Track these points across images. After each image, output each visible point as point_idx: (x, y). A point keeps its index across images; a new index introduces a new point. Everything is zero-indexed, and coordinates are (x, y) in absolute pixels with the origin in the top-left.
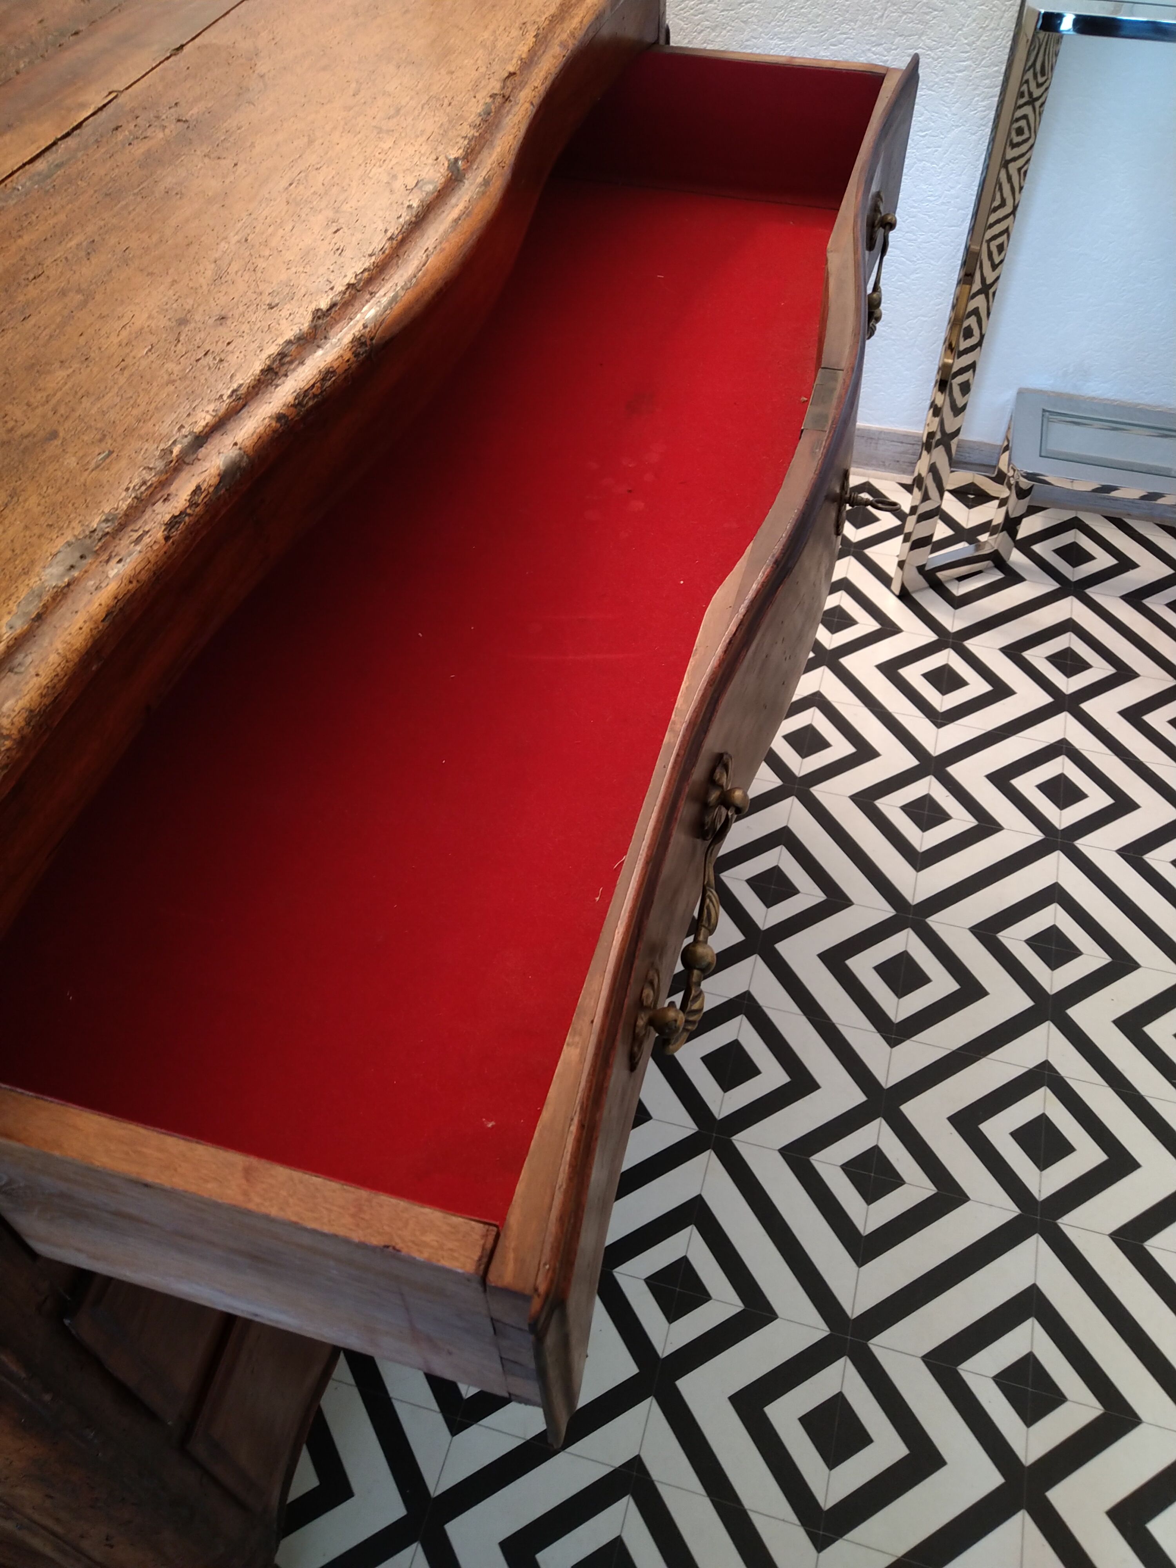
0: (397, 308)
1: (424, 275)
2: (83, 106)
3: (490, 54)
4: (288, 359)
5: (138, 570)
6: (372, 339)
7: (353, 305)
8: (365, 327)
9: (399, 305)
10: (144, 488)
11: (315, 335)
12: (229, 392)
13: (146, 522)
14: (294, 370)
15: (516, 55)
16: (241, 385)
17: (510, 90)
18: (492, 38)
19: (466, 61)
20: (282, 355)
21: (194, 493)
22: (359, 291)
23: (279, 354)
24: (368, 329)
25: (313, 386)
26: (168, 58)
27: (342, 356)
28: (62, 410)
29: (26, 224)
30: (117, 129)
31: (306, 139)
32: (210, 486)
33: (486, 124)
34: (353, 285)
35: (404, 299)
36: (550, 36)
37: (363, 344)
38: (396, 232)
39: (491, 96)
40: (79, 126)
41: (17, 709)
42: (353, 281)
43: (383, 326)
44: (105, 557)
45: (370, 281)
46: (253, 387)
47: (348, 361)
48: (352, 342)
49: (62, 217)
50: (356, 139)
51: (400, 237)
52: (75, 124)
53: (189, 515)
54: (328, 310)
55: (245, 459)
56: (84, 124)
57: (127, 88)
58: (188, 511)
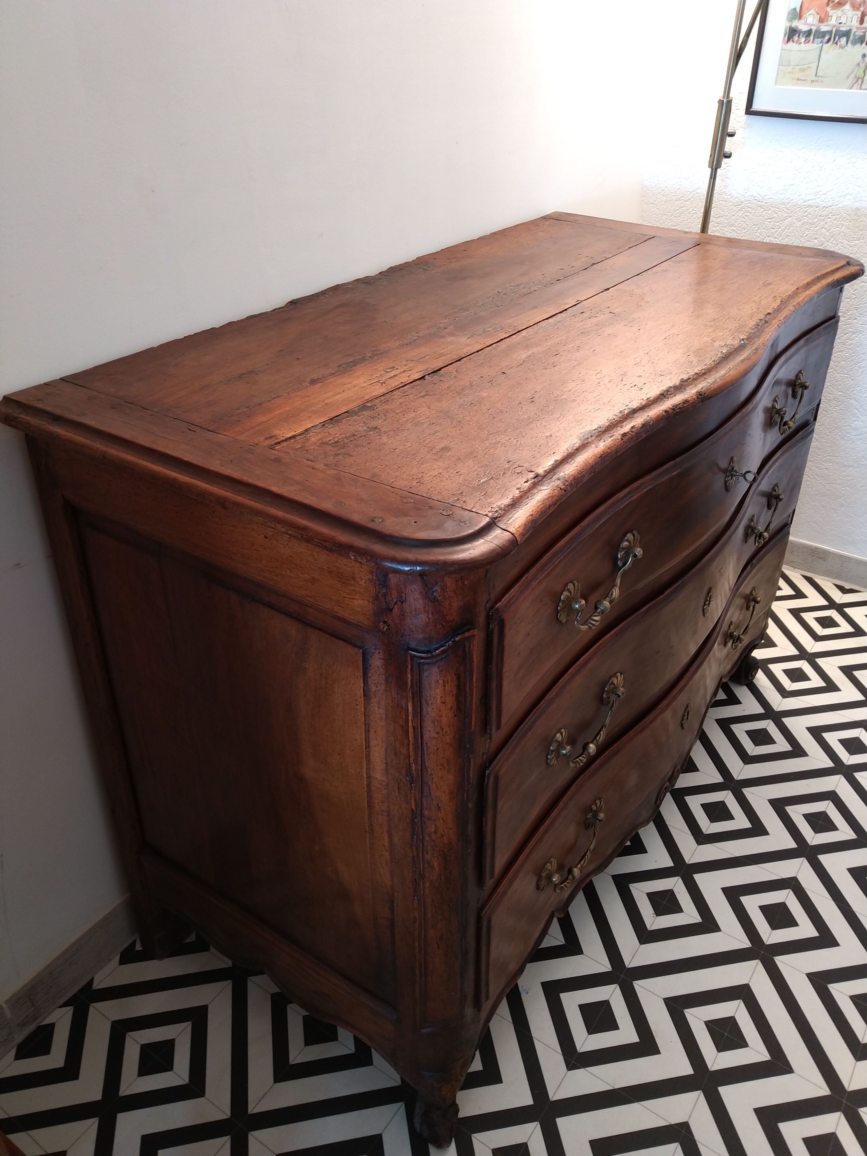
0: (716, 385)
1: (728, 376)
2: (566, 304)
3: (758, 305)
4: (669, 393)
5: (612, 446)
6: (705, 394)
7: (697, 381)
8: (702, 388)
9: (717, 384)
10: (614, 421)
11: (681, 387)
12: (646, 398)
13: (614, 432)
14: (672, 397)
15: (772, 307)
16: (651, 397)
17: (768, 319)
18: (759, 300)
19: (746, 307)
20: (667, 391)
21: (632, 428)
22: (700, 376)
23: (667, 390)
24: (704, 389)
25: (679, 404)
26: (602, 292)
27: (692, 396)
28: (576, 394)
29: (548, 338)
30: (583, 313)
31: (671, 325)
32: (639, 427)
33: (757, 329)
34: (698, 373)
35: (720, 382)
36: (787, 302)
37: (701, 395)
38: (716, 359)
39: (759, 320)
40: (566, 310)
41: (571, 474)
42: (698, 372)
43: (709, 390)
44: (599, 439)
45: (704, 374)
46: (656, 399)
47: (694, 399)
48: (697, 392)
49: (564, 337)
50: (695, 327)
51: (718, 361)
52: (564, 309)
53: (630, 434)
54: (687, 380)
55: (652, 422)
56: (568, 310)
57: (585, 300)
58: (630, 433)
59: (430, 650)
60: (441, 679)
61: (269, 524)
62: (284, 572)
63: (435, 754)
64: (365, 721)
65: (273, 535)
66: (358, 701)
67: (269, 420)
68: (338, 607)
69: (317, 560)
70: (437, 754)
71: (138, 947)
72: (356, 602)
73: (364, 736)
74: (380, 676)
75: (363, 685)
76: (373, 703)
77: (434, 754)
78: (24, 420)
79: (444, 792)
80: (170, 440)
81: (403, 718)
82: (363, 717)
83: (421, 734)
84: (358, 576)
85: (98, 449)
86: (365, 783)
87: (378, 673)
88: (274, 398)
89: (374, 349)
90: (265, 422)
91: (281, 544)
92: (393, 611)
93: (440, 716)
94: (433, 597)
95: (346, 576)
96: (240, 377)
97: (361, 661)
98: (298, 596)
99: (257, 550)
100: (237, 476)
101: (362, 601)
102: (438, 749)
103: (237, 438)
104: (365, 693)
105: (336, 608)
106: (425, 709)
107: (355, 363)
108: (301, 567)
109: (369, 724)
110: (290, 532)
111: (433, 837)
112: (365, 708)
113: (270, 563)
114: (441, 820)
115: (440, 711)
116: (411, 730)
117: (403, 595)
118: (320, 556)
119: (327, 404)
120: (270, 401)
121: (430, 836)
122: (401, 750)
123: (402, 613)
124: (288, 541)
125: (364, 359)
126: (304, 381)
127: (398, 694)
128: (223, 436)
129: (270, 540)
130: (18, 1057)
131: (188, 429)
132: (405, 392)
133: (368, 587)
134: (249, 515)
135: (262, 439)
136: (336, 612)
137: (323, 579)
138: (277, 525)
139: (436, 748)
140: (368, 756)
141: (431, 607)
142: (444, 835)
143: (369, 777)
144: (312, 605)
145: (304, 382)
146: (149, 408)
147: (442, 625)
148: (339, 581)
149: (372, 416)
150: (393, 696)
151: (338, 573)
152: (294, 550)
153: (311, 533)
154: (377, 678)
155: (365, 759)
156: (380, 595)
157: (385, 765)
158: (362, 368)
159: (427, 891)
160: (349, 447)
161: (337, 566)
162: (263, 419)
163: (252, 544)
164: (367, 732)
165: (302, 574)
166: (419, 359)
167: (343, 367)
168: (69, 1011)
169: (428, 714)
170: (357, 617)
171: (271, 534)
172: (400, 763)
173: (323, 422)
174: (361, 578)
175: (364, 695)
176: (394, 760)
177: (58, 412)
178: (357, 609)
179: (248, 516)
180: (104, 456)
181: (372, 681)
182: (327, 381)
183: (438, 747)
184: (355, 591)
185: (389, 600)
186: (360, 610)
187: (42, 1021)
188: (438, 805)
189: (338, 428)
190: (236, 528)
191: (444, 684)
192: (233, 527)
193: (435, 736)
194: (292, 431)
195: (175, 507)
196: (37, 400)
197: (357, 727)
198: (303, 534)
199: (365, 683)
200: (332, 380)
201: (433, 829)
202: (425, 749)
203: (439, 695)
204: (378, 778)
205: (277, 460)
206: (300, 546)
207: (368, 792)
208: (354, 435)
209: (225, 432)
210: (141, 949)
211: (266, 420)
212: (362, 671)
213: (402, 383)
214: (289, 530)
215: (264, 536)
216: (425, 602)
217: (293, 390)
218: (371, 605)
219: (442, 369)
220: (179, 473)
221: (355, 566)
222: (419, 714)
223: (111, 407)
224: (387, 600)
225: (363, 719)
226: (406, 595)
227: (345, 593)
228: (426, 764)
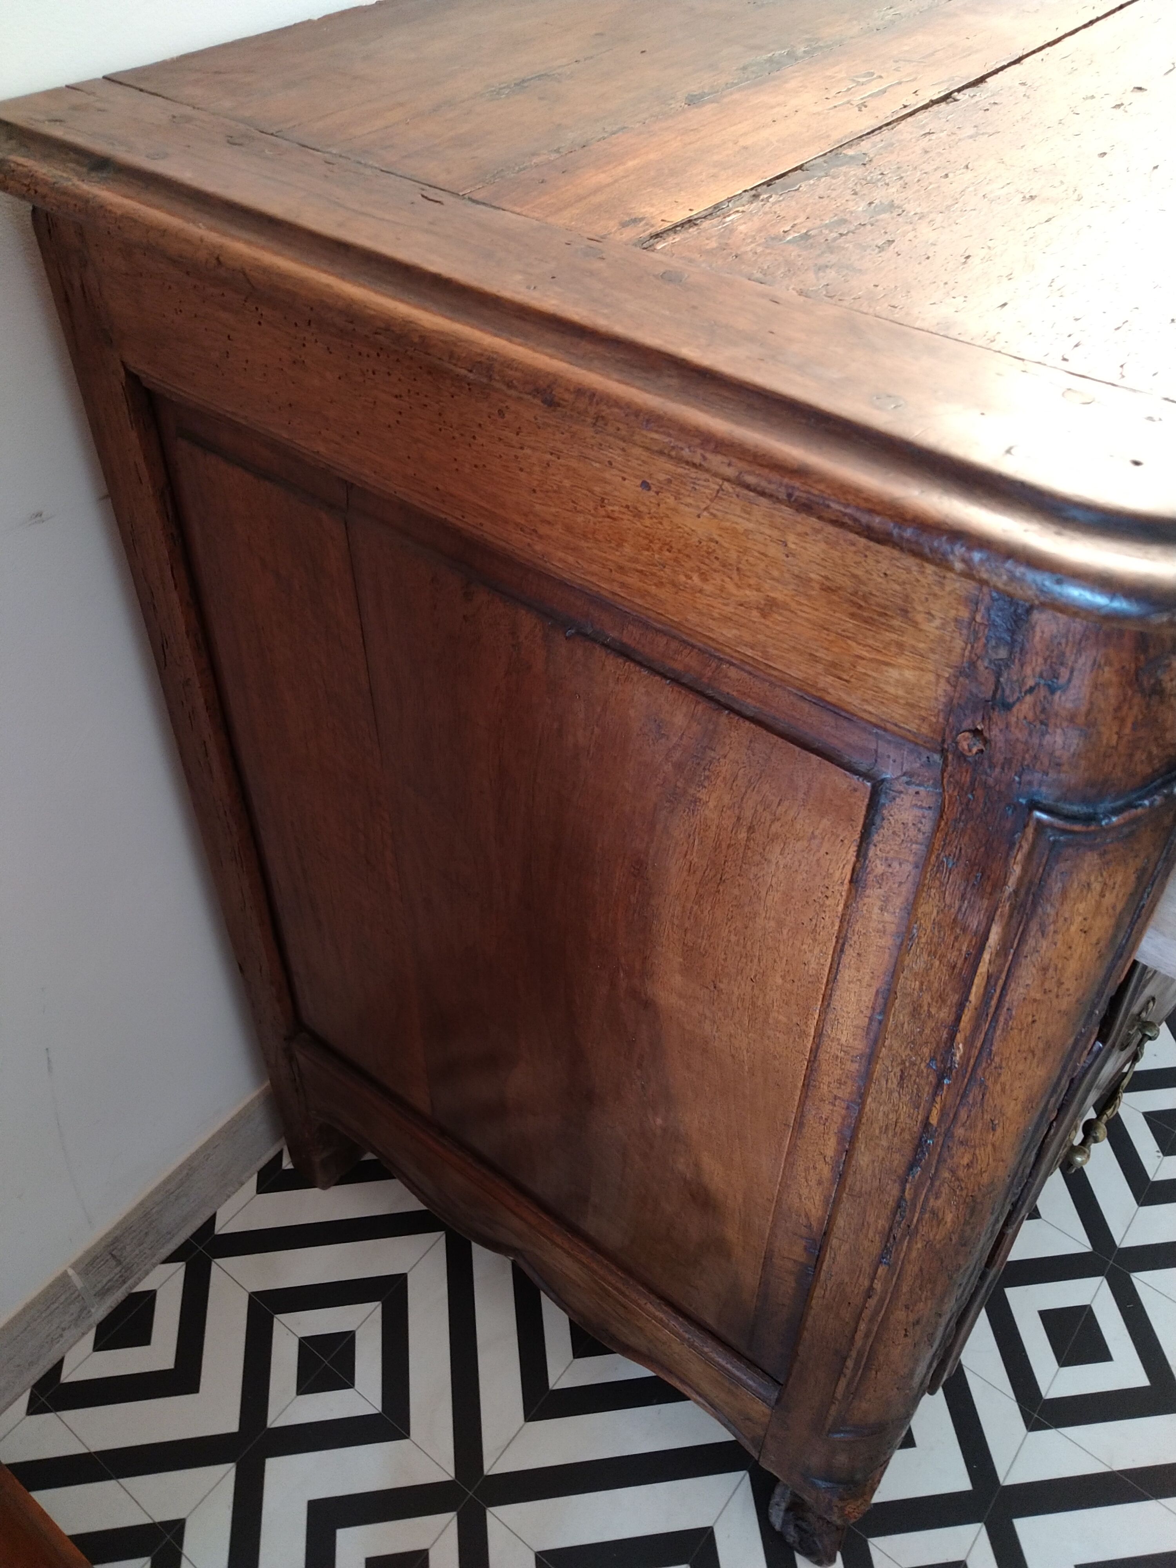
59: (1096, 814)
60: (1100, 879)
61: (686, 453)
62: (682, 578)
63: (1023, 1032)
64: (840, 931)
65: (669, 481)
66: (831, 889)
67: (616, 181)
68: (830, 679)
69: (794, 555)
70: (1027, 1032)
71: (287, 1164)
72: (894, 673)
73: (829, 960)
74: (904, 845)
75: (854, 859)
76: (868, 897)
77: (1021, 1030)
78: (20, 168)
79: (1016, 1100)
80: (383, 219)
81: (960, 950)
82: (837, 925)
83: (1004, 988)
84: (920, 608)
85: (202, 240)
86: (809, 1046)
87: (902, 837)
88: (614, 133)
89: (807, 36)
90: (608, 185)
91: (687, 505)
92: (1015, 710)
93: (1065, 958)
94: (1152, 681)
95: (878, 605)
96: (521, 84)
97: (864, 808)
98: (713, 640)
99: (614, 519)
100: (578, 314)
101: (917, 673)
102: (1034, 1022)
103: (550, 220)
104: (854, 877)
105: (826, 681)
106: (1031, 942)
107: (775, 64)
108: (738, 569)
109: (845, 938)
110: (751, 479)
111: (961, 1173)
112: (846, 906)
113: (646, 553)
114: (990, 1147)
115: (1070, 948)
116: (979, 981)
117: (1064, 673)
118: (808, 545)
119: (745, 148)
120: (604, 138)
121: (953, 1172)
122: (933, 1011)
123: (1043, 717)
124: (712, 500)
125: (792, 56)
126: (672, 98)
127: (963, 898)
128: (514, 216)
129: (657, 493)
130: (99, 1346)
131: (423, 196)
132: (924, 126)
133: (948, 638)
134: (621, 426)
135: (613, 225)
136: (824, 690)
137: (800, 604)
138: (708, 455)
139: (1030, 1019)
140: (827, 998)
141: (1136, 709)
142: (985, 1172)
143: (819, 1034)
144: (742, 660)
145: (672, 102)
146: (318, 147)
147: (1150, 753)
148: (853, 615)
149: (869, 178)
150: (948, 900)
151: (855, 594)
152: (728, 524)
153: (822, 487)
154: (896, 848)
155: (820, 1003)
156: (982, 665)
157: (867, 1020)
158: (797, 74)
159: (914, 1254)
160: (843, 248)
161: (855, 576)
162: (602, 178)
163: (603, 500)
164: (840, 950)
165: (738, 587)
166: (923, 58)
167: (753, 72)
168: (178, 1269)
169: (1037, 951)
170: (885, 709)
171: (662, 477)
172: (921, 1033)
173: (752, 189)
174: (929, 613)
175: (851, 881)
176: (906, 1025)
177: (100, 147)
178: (892, 690)
179: (618, 429)
180: (218, 259)
181: (878, 853)
182: (726, 100)
183: (1035, 1018)
184: (900, 646)
185: (1009, 679)
186: (901, 692)
187: (136, 1284)
188: (992, 1121)
189: (794, 203)
190: (559, 458)
191: (1102, 891)
192: (552, 454)
193: (1038, 996)
194: (680, 207)
195: (396, 397)
196: (50, 121)
197: (815, 940)
198: (793, 488)
199: (861, 853)
200: (736, 96)
201: (965, 1161)
202: (1002, 1019)
203: (1080, 914)
204: (843, 1040)
205: (669, 277)
206: (749, 513)
207: (809, 1062)
208: (844, 221)
209: (515, 205)
210: (290, 1166)
211: (610, 180)
212: (859, 828)
213: (905, 107)
214: (750, 473)
215: (639, 482)
216: (1125, 695)
217: (652, 116)
218: (943, 685)
219: (987, 80)
220: (417, 307)
221: (918, 581)
222: (1012, 951)
223: (228, 142)
224: (1002, 679)
225: (836, 928)
226: (1072, 672)
227: (865, 646)
228: (994, 1048)
